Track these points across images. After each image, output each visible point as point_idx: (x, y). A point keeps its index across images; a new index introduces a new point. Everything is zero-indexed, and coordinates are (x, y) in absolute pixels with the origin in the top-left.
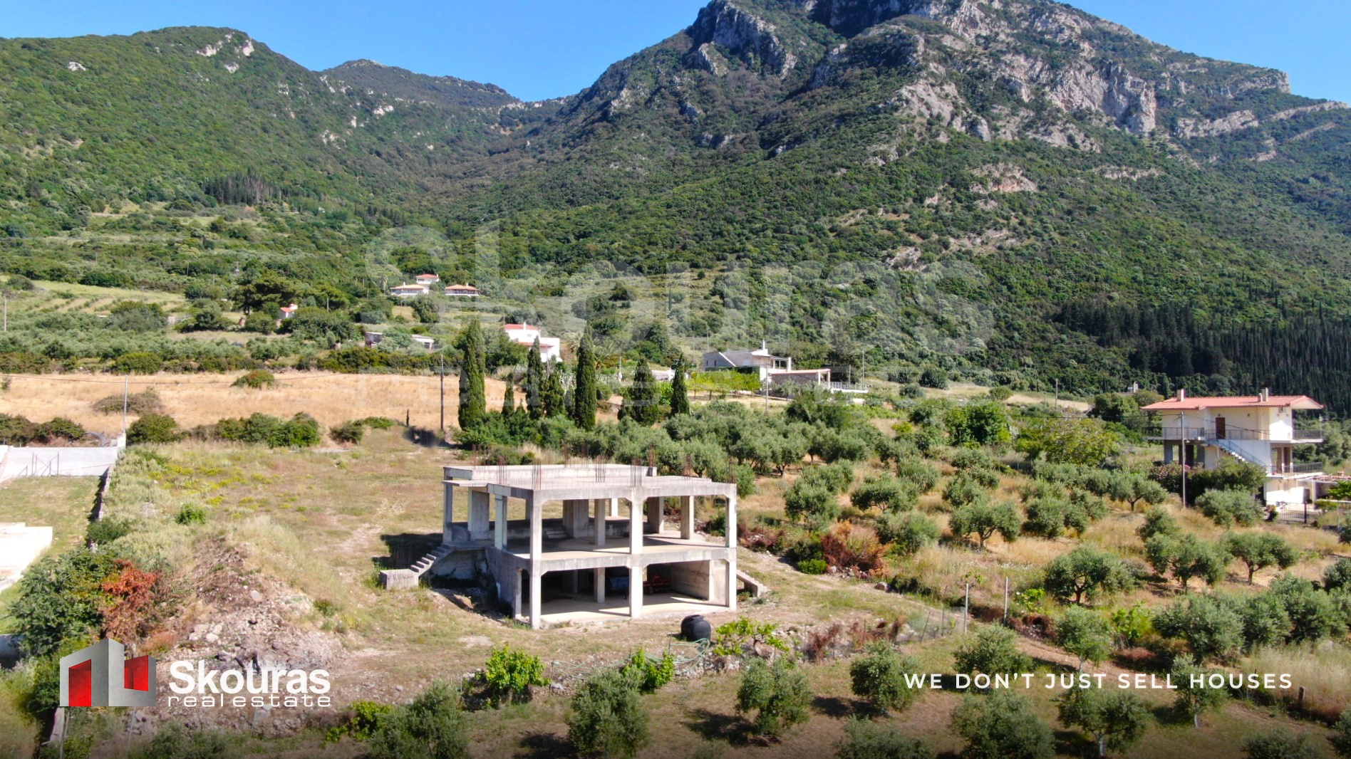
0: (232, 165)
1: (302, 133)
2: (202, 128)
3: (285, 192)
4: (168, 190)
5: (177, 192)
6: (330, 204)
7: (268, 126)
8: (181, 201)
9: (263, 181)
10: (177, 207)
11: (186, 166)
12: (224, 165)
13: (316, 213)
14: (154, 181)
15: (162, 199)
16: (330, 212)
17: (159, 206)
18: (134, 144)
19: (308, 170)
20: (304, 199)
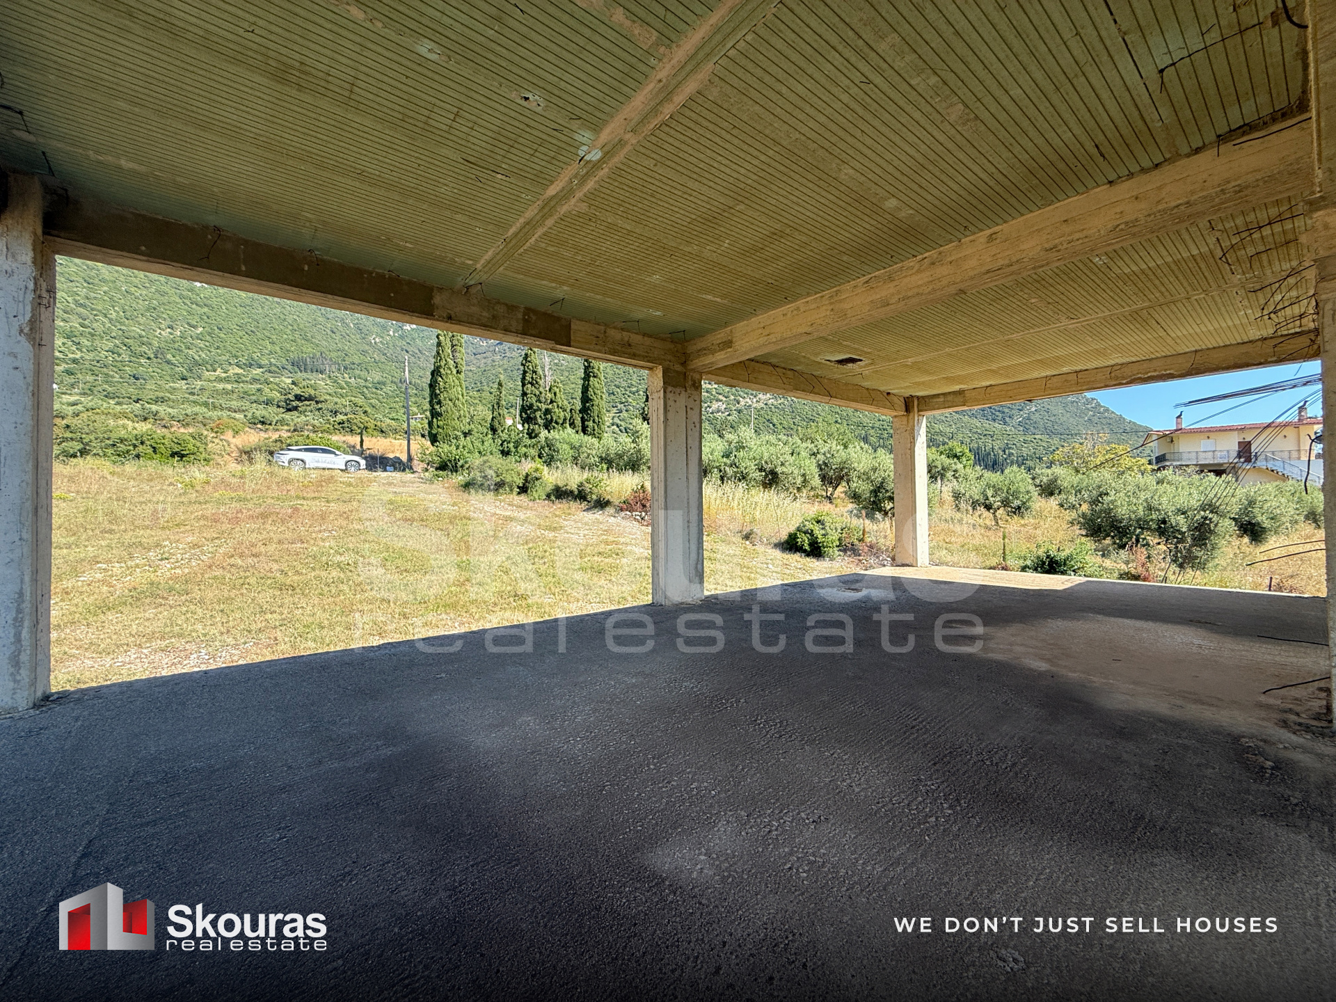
0: (310, 349)
1: (358, 336)
2: (290, 327)
3: (346, 368)
4: (264, 362)
5: (271, 364)
6: (376, 376)
7: (335, 330)
8: (273, 368)
9: (331, 360)
10: (270, 372)
11: (278, 349)
12: (304, 350)
13: (366, 380)
14: (255, 356)
15: (260, 367)
16: (375, 381)
17: (257, 371)
18: (241, 333)
19: (362, 357)
20: (357, 372)
